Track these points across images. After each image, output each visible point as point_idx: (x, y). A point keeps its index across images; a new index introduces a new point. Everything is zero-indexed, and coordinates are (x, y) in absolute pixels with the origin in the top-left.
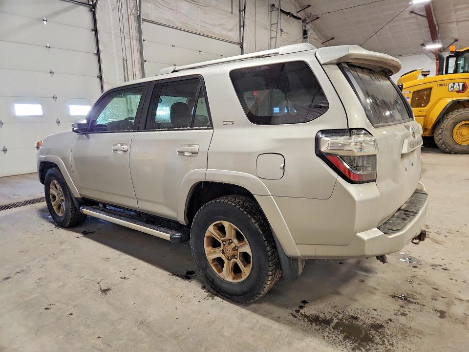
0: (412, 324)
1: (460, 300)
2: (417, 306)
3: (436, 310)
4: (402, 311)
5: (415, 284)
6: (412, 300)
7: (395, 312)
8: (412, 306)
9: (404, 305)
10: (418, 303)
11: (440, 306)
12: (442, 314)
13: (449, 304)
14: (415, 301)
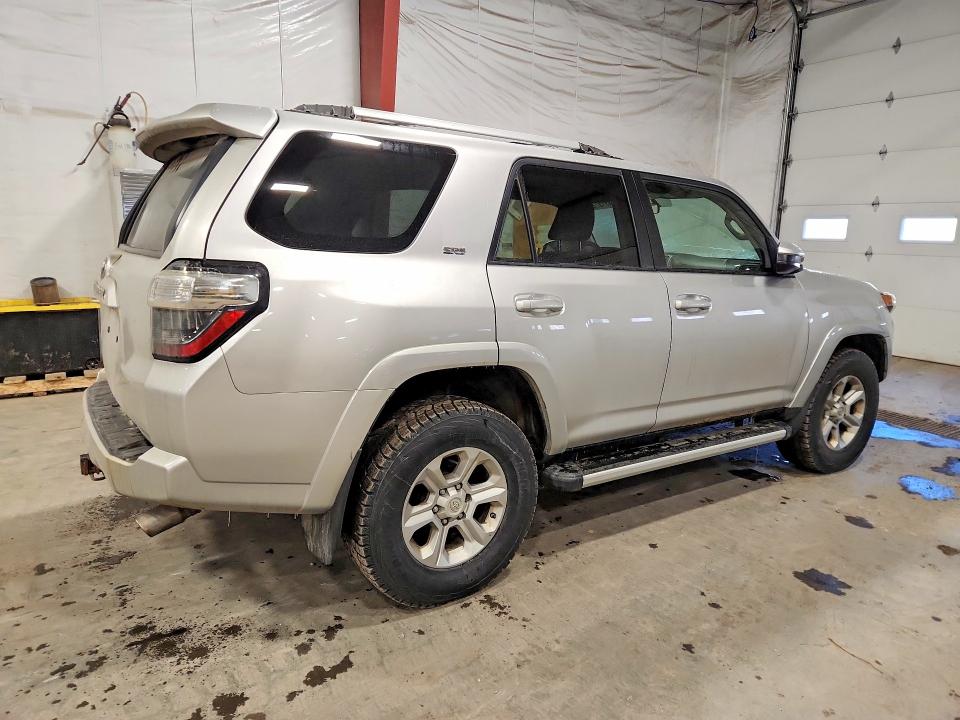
0: (79, 539)
1: (13, 609)
2: (85, 560)
3: (52, 569)
4: (104, 545)
5: (111, 591)
6: (98, 563)
7: (112, 538)
8: (92, 556)
9: (106, 552)
10: (86, 564)
11: (49, 581)
12: (41, 570)
13: (33, 589)
14: (93, 565)
